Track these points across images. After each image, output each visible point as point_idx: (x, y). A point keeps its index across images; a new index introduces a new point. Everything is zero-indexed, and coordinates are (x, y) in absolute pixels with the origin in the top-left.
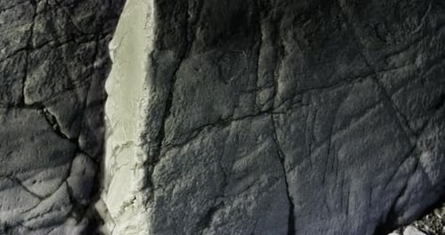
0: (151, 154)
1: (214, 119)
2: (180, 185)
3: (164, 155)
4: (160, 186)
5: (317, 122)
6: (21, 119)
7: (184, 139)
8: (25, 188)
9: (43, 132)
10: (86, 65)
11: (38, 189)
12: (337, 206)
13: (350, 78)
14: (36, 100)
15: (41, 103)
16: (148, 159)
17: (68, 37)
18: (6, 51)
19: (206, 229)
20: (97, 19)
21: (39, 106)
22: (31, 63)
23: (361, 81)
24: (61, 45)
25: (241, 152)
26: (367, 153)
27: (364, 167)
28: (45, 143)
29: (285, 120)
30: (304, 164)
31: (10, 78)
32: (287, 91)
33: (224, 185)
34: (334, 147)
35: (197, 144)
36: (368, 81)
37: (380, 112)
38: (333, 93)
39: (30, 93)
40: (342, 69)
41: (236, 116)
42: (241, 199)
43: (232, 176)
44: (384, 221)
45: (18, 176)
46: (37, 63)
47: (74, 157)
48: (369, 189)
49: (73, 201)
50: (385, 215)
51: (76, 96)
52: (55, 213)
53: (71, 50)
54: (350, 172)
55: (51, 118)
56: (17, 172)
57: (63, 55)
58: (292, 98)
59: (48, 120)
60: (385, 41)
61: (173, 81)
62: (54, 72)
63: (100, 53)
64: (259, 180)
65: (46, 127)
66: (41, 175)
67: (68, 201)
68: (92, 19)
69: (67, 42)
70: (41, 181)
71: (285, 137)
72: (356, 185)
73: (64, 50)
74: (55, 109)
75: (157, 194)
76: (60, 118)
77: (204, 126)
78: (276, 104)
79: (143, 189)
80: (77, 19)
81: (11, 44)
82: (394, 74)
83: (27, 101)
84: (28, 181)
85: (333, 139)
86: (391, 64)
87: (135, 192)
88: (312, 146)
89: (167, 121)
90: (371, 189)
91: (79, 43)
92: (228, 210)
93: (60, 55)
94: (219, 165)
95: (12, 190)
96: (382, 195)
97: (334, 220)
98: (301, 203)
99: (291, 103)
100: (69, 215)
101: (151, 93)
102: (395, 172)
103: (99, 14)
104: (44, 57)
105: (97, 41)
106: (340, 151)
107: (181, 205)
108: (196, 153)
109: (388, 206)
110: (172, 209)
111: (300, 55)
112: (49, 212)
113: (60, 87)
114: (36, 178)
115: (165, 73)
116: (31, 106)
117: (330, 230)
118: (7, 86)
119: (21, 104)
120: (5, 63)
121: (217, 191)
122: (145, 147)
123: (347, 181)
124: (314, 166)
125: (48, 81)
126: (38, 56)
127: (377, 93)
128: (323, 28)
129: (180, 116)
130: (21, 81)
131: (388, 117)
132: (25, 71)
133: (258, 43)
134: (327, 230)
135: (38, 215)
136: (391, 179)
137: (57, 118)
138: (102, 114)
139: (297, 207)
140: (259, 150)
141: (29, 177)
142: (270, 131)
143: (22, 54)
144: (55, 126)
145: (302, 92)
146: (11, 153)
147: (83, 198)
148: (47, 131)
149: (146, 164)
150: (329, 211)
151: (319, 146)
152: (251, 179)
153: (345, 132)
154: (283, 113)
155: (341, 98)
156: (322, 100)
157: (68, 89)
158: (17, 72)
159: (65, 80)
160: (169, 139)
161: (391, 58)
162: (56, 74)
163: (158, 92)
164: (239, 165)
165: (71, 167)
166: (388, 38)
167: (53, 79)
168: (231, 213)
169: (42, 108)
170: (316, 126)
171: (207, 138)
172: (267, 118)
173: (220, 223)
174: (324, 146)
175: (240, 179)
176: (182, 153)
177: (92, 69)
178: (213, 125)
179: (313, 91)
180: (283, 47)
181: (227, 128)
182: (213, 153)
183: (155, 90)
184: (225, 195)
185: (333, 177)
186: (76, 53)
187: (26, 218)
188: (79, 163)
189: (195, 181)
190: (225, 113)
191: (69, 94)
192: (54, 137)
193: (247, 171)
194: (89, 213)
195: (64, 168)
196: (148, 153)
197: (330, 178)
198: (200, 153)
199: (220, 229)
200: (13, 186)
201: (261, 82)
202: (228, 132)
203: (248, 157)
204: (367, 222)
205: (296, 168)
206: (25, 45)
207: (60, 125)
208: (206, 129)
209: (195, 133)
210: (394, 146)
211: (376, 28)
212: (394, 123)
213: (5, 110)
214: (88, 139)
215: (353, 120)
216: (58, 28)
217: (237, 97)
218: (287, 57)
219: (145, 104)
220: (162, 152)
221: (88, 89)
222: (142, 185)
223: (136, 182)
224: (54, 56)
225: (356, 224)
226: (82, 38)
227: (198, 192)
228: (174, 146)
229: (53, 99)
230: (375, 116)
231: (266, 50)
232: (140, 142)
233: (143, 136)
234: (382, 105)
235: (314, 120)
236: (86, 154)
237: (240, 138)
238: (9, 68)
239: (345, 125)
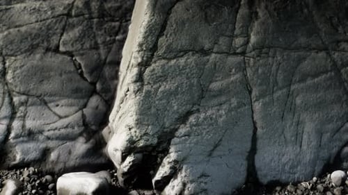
0: (145, 59)
1: (197, 48)
2: (165, 87)
3: (155, 62)
4: (149, 83)
5: (280, 72)
6: (54, 60)
7: (173, 55)
8: (49, 108)
9: (70, 72)
10: (111, 36)
11: (58, 110)
12: (293, 138)
13: (308, 48)
14: (68, 50)
15: (72, 52)
16: (142, 62)
17: (99, 15)
18: (52, 13)
19: (183, 125)
20: (123, 8)
21: (70, 54)
22: (69, 26)
23: (317, 52)
24: (93, 18)
25: (217, 77)
26: (319, 105)
27: (317, 115)
28: (70, 80)
29: (255, 63)
30: (267, 99)
31: (51, 32)
32: (257, 43)
33: (202, 97)
34: (292, 94)
35: (182, 61)
36: (322, 54)
37: (331, 78)
38: (294, 55)
39: (64, 44)
40: (303, 40)
41: (215, 50)
42: (214, 111)
43: (208, 92)
44: (332, 161)
45: (45, 98)
46: (73, 26)
47: (91, 96)
48: (320, 134)
49: (85, 124)
50: (332, 159)
51: (99, 54)
52: (69, 130)
53: (100, 24)
54: (305, 116)
55: (77, 64)
56: (44, 96)
57: (94, 26)
58: (261, 48)
59: (75, 64)
60: (337, 31)
61: (168, 13)
62: (84, 35)
63: (122, 31)
64: (230, 100)
65: (73, 69)
66: (63, 102)
67: (81, 123)
68: (119, 8)
69: (98, 18)
70: (62, 106)
71: (253, 75)
72: (309, 127)
73: (95, 23)
74: (82, 59)
75: (146, 88)
76: (85, 66)
77: (189, 51)
78: (248, 50)
79: (136, 82)
80: (108, 5)
81: (56, 9)
82: (343, 54)
83: (62, 49)
84: (52, 104)
85: (293, 87)
86: (342, 47)
87: (129, 84)
88: (275, 89)
89: (161, 39)
90: (322, 134)
91: (107, 21)
92: (202, 116)
93: (91, 25)
94: (198, 82)
95: (39, 107)
96: (331, 140)
97: (290, 148)
98: (263, 128)
99: (260, 53)
100: (81, 134)
101: (150, 17)
102: (342, 127)
103: (125, 6)
104: (79, 24)
105: (121, 23)
106: (297, 98)
107: (164, 101)
108: (181, 67)
109: (335, 150)
110: (157, 102)
111: (270, 21)
112: (65, 128)
113: (88, 46)
114: (59, 103)
115: (162, 6)
116: (64, 53)
117: (285, 156)
118: (49, 37)
119: (57, 50)
120: (50, 21)
121: (195, 99)
122: (140, 53)
123: (302, 122)
124: (275, 104)
125: (80, 39)
126: (75, 22)
127: (330, 65)
128: (289, 8)
129: (171, 38)
130: (59, 35)
131: (338, 84)
132: (64, 29)
133: (237, 6)
134: (284, 155)
135: (56, 129)
136: (338, 131)
137: (82, 65)
138: (117, 71)
139: (259, 131)
140: (232, 79)
141: (53, 101)
142: (242, 68)
143: (63, 18)
144: (79, 71)
145: (269, 47)
146: (43, 81)
147: (94, 124)
148: (73, 72)
149: (139, 65)
150: (286, 141)
151: (281, 89)
152: (223, 99)
153: (302, 85)
154: (253, 58)
155: (300, 60)
156: (285, 57)
157: (94, 48)
158: (56, 29)
159: (93, 42)
160: (160, 52)
161: (342, 43)
162: (86, 37)
163: (156, 17)
164: (215, 86)
165: (88, 101)
166: (340, 29)
167: (84, 40)
168: (205, 119)
169: (72, 56)
170: (278, 75)
171: (188, 60)
172: (240, 58)
173: (195, 123)
174: (285, 90)
175: (215, 96)
176: (170, 64)
177: (114, 40)
178: (197, 52)
179: (279, 49)
180: (257, 13)
181: (208, 57)
182: (195, 71)
183: (153, 15)
184: (201, 105)
185: (291, 117)
186: (103, 27)
187: (47, 129)
188: (94, 101)
189: (178, 86)
190: (207, 46)
191: (94, 52)
192: (78, 77)
193: (220, 92)
195: (82, 102)
196: (143, 57)
197: (288, 116)
198: (183, 69)
199: (194, 128)
200: (40, 105)
201: (237, 31)
202: (208, 60)
203: (222, 82)
204: (317, 158)
205: (261, 100)
206: (66, 12)
207: (84, 70)
208: (191, 53)
209: (182, 53)
210: (342, 106)
211: (331, 18)
212: (342, 88)
213: (43, 51)
214: (104, 86)
215: (309, 78)
216: (93, 8)
217: (218, 37)
218: (259, 20)
220: (153, 60)
221: (109, 52)
222: (134, 79)
223: (131, 76)
224: (87, 25)
225: (308, 157)
226: (109, 18)
227: (179, 96)
228: (164, 58)
229: (81, 52)
230: (328, 80)
231: (243, 11)
232: (137, 49)
233: (141, 45)
234: (333, 73)
235: (277, 70)
236: (101, 96)
237: (217, 67)
238: (52, 25)
239: (302, 80)
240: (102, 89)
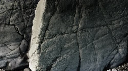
0: (41, 40)
1: (60, 33)
2: (48, 50)
3: (45, 41)
4: (43, 49)
5: (89, 37)
6: (8, 28)
7: (51, 37)
8: (7, 47)
9: (14, 32)
10: (28, 15)
11: (11, 48)
12: (93, 61)
13: (100, 26)
14: (13, 24)
15: (14, 24)
16: (40, 42)
17: (24, 8)
18: (6, 9)
19: (55, 63)
20: (33, 3)
21: (14, 25)
22: (13, 13)
23: (103, 27)
24: (21, 9)
25: (67, 43)
26: (103, 47)
27: (102, 51)
28: (14, 35)
29: (80, 35)
30: (84, 48)
31: (6, 17)
32: (82, 27)
33: (61, 51)
34: (94, 44)
35: (54, 39)
36: (105, 27)
37: (108, 36)
38: (95, 29)
39: (11, 21)
40: (98, 23)
41: (66, 33)
42: (66, 55)
43: (64, 49)
44: (107, 66)
45: (6, 43)
46: (14, 13)
47: (22, 40)
48: (103, 57)
49: (20, 52)
50: (107, 65)
51: (24, 24)
52: (15, 55)
53: (24, 11)
54: (98, 52)
55: (17, 29)
56: (5, 43)
57: (22, 12)
58: (83, 29)
59: (16, 29)
60: (111, 17)
61: (49, 21)
62: (19, 16)
63: (32, 13)
64: (71, 51)
65: (15, 31)
66: (12, 44)
67: (19, 52)
68: (31, 3)
69: (23, 9)
70: (12, 46)
71: (80, 40)
72: (99, 56)
73: (22, 11)
74: (18, 27)
75: (42, 51)
76: (19, 29)
77: (57, 34)
78: (78, 30)
79: (38, 49)
80: (27, 3)
81: (8, 8)
82: (113, 26)
83: (11, 23)
84: (9, 45)
85: (94, 42)
86: (113, 23)
87: (35, 50)
88: (87, 43)
89: (46, 32)
90: (104, 57)
91: (27, 10)
92: (61, 58)
93: (21, 12)
94: (60, 45)
95: (4, 47)
96: (107, 59)
97: (92, 64)
98: (83, 59)
99: (83, 31)
100: (19, 56)
101: (43, 24)
102: (111, 53)
103: (33, 2)
105: (32, 9)
106: (95, 46)
107: (48, 55)
108: (54, 41)
109: (108, 62)
110: (46, 56)
111: (86, 18)
112: (14, 54)
113: (20, 21)
114: (11, 45)
115: (47, 19)
116: (12, 25)
117: (91, 67)
118: (6, 19)
119: (9, 24)
120: (5, 12)
121: (59, 52)
122: (39, 38)
123: (97, 54)
124: (87, 49)
125: (17, 19)
126: (15, 12)
127: (108, 31)
128: (94, 11)
129: (50, 31)
130: (9, 18)
131: (110, 38)
132: (11, 15)
133: (74, 14)
134: (90, 67)
135: (10, 55)
136: (109, 55)
137: (18, 29)
138: (31, 29)
139: (82, 60)
140: (72, 43)
141: (9, 44)
142: (76, 38)
143: (10, 11)
144: (18, 31)
145: (86, 28)
146: (4, 37)
147: (24, 51)
148: (15, 32)
149: (39, 43)
150: (91, 62)
152: (69, 50)
153: (97, 40)
154: (80, 33)
155: (97, 31)
156: (92, 31)
157: (22, 21)
158: (9, 15)
159: (22, 19)
160: (46, 37)
161: (113, 21)
162: (19, 17)
164: (66, 46)
165: (21, 42)
166: (113, 16)
167: (18, 18)
168: (62, 59)
169: (15, 26)
170: (89, 38)
171: (57, 38)
172: (75, 34)
173: (59, 61)
174: (91, 43)
175: (66, 50)
176: (50, 41)
177: (30, 17)
178: (60, 34)
179: (89, 28)
180: (82, 15)
181: (63, 36)
182: (59, 42)
184: (61, 54)
185: (93, 53)
186: (26, 12)
187: (7, 55)
188: (23, 42)
189: (53, 49)
190: (63, 32)
191: (22, 23)
192: (17, 34)
193: (68, 48)
194: (25, 56)
195: (19, 43)
196: (40, 40)
197: (92, 53)
198: (55, 42)
199: (59, 63)
200: (4, 46)
201: (74, 24)
202: (64, 37)
203: (69, 44)
204: (102, 66)
205: (82, 49)
206: (11, 8)
207: (19, 31)
208: (57, 35)
209: (54, 36)
210: (111, 46)
211: (109, 13)
212: (112, 39)
213: (4, 25)
214: (27, 36)
215: (100, 37)
216: (21, 5)
217: (67, 27)
218: (83, 18)
219: (41, 26)
220: (44, 40)
221: (28, 22)
222: (37, 48)
223: (36, 47)
224: (19, 12)
225: (99, 66)
226: (27, 8)
227: (53, 52)
228: (48, 39)
229: (18, 24)
230: (107, 37)
231: (77, 15)
232: (38, 37)
233: (39, 35)
234: (109, 34)
235: (88, 36)
236: (26, 40)
237: (67, 39)
238: (6, 14)
239: (98, 39)
240: (26, 37)
